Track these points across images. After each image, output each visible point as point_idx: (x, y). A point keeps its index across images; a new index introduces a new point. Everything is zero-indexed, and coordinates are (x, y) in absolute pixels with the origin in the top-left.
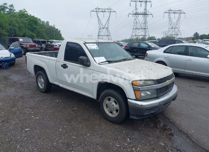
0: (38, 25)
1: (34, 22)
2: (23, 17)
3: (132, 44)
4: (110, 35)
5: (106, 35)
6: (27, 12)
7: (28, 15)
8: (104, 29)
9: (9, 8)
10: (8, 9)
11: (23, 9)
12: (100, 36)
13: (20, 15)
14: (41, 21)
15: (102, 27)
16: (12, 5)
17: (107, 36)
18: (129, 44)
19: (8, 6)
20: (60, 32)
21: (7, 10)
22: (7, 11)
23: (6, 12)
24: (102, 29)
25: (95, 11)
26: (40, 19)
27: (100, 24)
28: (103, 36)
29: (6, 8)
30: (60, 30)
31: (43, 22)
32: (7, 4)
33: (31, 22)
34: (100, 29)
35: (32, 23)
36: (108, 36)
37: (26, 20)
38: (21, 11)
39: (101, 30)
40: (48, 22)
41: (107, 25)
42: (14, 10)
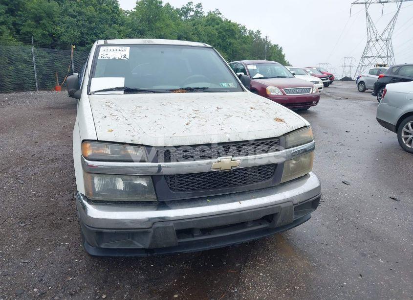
0: (235, 38)
1: (229, 33)
2: (213, 23)
3: (398, 70)
4: (392, 55)
5: (383, 54)
6: (221, 14)
7: (221, 21)
8: (380, 42)
9: (195, 9)
10: (193, 11)
11: (215, 10)
12: (366, 57)
13: (208, 21)
14: (246, 30)
15: (374, 37)
16: (200, 4)
17: (385, 57)
18: (392, 70)
19: (193, 6)
20: (281, 50)
21: (192, 13)
22: (191, 16)
23: (190, 18)
24: (374, 42)
25: (362, 3)
26: (243, 28)
27: (371, 30)
28: (374, 57)
29: (191, 9)
30: (281, 48)
31: (251, 33)
32: (192, 3)
33: (224, 33)
34: (369, 42)
35: (226, 34)
36: (387, 57)
37: (217, 29)
38: (210, 14)
39: (371, 44)
40: (259, 32)
41: (387, 34)
42: (201, 13)
